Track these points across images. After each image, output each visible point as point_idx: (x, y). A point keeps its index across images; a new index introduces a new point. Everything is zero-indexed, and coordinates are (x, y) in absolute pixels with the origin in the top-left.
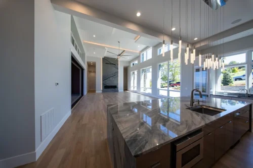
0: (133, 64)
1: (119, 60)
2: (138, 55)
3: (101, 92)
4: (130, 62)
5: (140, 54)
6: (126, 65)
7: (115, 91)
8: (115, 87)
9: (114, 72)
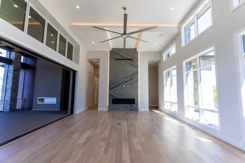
0: (168, 56)
1: (139, 50)
2: (176, 31)
3: (106, 109)
4: (161, 53)
5: (179, 28)
6: (154, 59)
7: (132, 110)
8: (131, 102)
9: (130, 73)
